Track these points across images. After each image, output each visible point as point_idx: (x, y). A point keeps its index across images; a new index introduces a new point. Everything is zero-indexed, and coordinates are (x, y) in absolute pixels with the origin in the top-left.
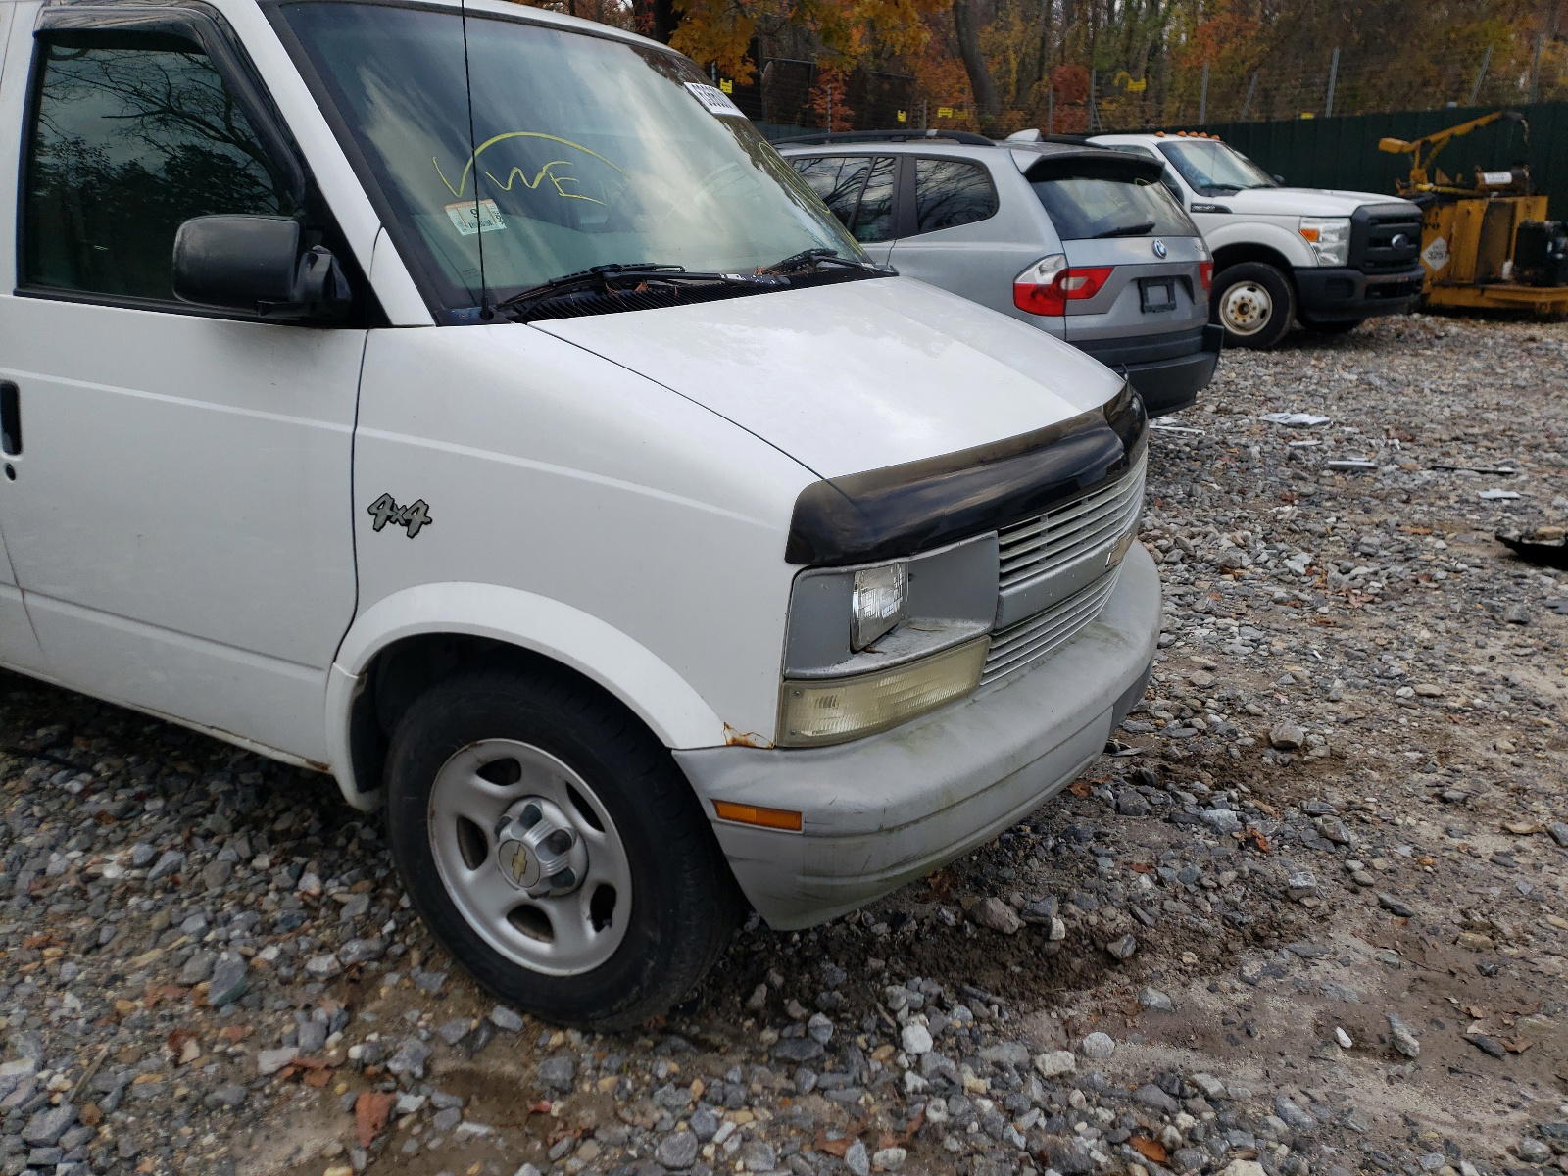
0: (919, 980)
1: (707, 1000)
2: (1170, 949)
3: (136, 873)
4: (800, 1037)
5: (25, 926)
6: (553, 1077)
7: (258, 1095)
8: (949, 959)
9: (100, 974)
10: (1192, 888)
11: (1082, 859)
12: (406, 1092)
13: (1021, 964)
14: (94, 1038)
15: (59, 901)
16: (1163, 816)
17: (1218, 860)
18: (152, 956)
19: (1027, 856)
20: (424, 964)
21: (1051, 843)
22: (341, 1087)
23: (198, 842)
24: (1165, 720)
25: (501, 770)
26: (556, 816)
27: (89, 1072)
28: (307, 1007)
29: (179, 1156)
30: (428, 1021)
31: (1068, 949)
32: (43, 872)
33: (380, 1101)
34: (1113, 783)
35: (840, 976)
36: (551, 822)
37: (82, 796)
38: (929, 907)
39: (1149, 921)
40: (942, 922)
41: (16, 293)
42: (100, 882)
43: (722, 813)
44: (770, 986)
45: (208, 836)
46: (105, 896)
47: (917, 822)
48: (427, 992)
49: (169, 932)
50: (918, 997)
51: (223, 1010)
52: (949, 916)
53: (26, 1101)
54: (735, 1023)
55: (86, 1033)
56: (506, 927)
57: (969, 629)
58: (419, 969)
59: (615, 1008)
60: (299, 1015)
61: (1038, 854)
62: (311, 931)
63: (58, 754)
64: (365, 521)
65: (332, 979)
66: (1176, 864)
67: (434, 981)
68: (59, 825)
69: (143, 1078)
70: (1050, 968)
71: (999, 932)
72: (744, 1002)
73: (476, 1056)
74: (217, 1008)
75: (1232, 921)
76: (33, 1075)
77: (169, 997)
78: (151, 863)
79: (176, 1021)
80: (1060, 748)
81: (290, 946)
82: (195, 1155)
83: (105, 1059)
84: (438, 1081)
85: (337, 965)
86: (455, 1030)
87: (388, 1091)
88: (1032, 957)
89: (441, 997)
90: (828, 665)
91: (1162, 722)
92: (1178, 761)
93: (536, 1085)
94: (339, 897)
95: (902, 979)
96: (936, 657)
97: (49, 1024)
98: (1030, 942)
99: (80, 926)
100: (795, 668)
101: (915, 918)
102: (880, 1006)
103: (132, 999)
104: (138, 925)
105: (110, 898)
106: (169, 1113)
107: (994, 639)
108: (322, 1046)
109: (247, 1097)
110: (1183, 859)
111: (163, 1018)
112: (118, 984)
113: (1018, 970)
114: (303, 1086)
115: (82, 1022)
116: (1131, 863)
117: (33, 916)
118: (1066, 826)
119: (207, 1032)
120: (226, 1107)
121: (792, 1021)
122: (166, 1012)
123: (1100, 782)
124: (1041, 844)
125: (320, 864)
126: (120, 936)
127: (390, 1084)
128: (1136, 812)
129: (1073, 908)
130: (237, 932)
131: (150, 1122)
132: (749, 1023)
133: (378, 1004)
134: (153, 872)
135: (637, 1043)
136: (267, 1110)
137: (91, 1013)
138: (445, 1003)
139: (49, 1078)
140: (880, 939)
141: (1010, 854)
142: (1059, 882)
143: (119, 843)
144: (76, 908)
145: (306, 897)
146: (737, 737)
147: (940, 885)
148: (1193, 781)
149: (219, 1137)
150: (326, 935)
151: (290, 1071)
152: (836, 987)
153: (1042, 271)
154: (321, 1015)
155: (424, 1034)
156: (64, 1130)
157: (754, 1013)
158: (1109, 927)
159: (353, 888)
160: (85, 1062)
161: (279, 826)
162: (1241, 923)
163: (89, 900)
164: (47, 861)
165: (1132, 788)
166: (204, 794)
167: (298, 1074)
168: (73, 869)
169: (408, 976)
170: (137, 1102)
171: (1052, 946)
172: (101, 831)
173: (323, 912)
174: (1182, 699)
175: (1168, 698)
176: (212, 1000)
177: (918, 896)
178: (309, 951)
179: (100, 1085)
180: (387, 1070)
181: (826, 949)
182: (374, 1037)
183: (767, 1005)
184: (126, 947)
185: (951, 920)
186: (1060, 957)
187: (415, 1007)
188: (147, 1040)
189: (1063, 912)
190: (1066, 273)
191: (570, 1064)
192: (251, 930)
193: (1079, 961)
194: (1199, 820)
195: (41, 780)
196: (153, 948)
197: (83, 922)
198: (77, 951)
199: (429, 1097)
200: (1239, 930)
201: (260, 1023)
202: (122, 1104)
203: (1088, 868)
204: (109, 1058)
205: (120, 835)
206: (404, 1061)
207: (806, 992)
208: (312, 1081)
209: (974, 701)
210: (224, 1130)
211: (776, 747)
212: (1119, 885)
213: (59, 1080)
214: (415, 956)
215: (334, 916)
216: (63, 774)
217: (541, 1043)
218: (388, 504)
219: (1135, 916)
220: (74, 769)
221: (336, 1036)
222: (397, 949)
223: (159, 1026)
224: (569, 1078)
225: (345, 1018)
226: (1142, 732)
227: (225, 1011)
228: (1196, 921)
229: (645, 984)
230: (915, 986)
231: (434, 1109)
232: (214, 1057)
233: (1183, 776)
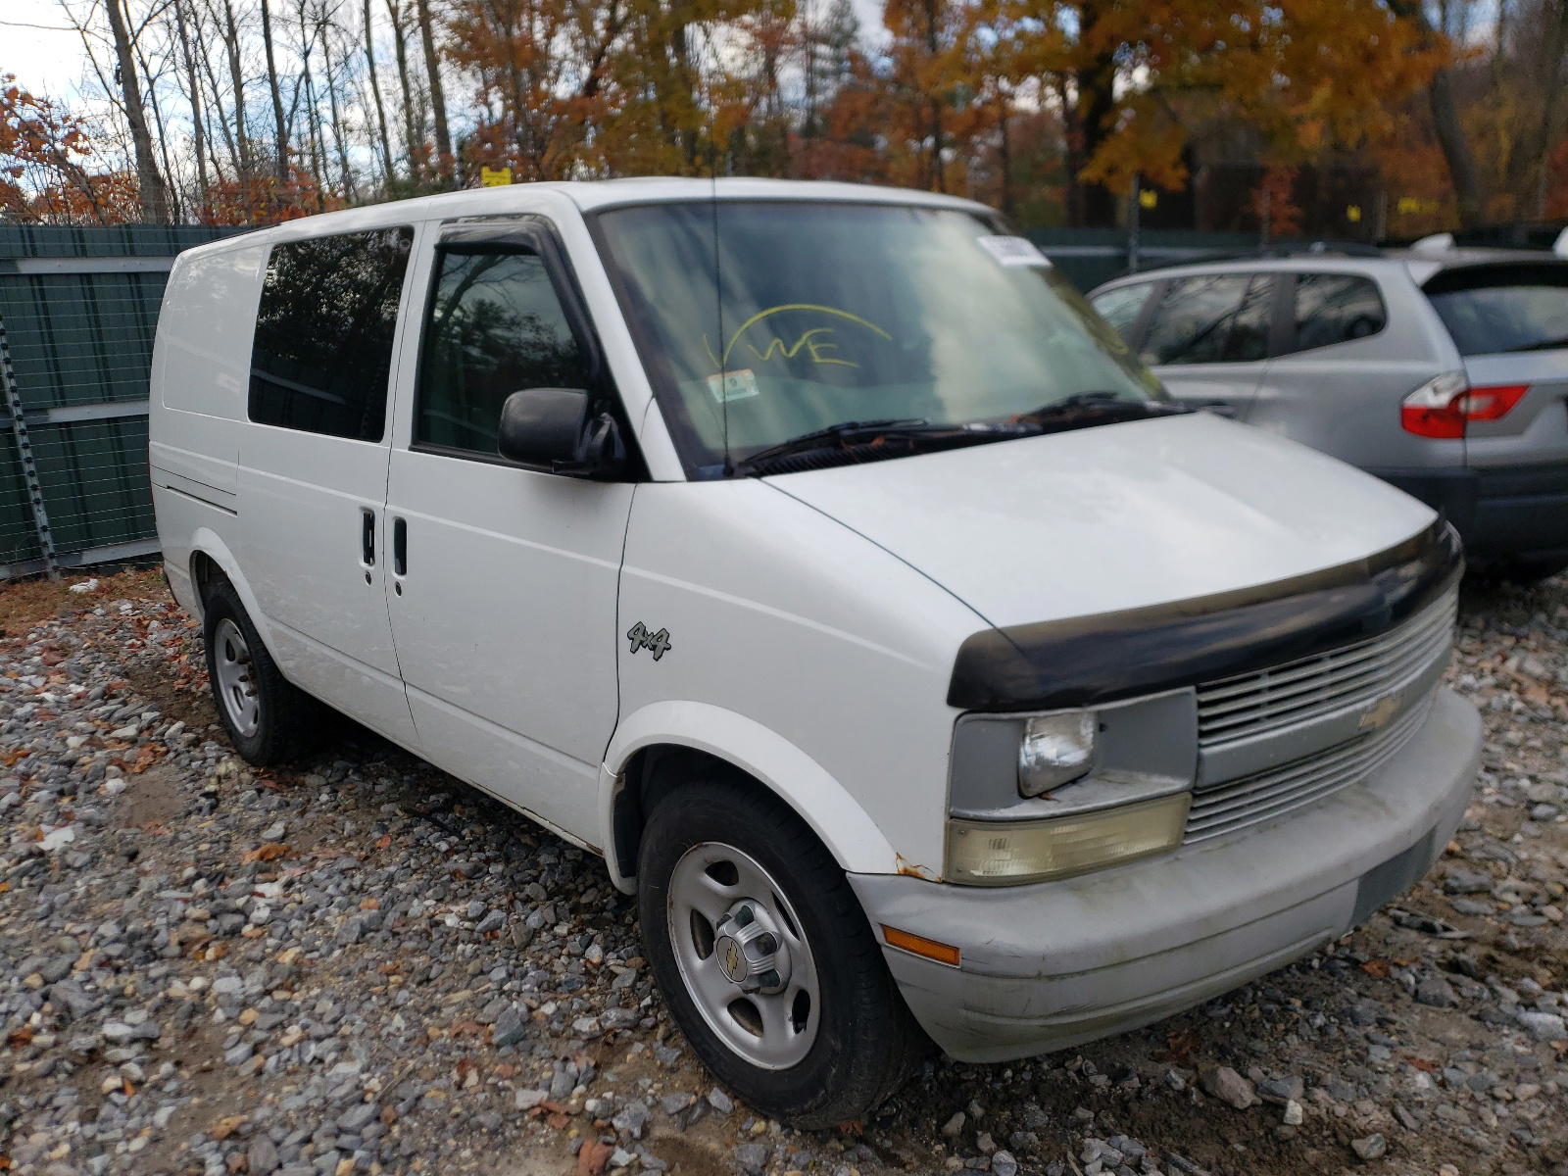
0: (1124, 1138)
1: (904, 1117)
2: (1428, 1158)
3: (467, 924)
4: (983, 1170)
5: (383, 954)
6: (746, 1160)
7: (511, 1125)
8: (1167, 1123)
9: (424, 1004)
10: (1480, 1096)
11: (1352, 1044)
12: (622, 1147)
13: (1246, 1143)
14: (407, 1054)
15: (410, 939)
16: (1471, 1012)
17: (1524, 1070)
18: (463, 995)
19: (1287, 1031)
20: (665, 1040)
21: (1320, 1021)
22: (573, 1133)
23: (518, 904)
24: (1510, 904)
25: (724, 871)
26: (766, 919)
27: (397, 1079)
28: (566, 1060)
29: (442, 1162)
30: (658, 1090)
31: (1304, 1136)
32: (406, 913)
33: (599, 1151)
34: (1419, 967)
35: (1041, 1118)
36: (761, 925)
37: (447, 855)
38: (1162, 1067)
39: (1410, 1122)
40: (1168, 1084)
41: (411, 449)
42: (441, 928)
43: (890, 938)
44: (969, 1116)
45: (527, 900)
46: (442, 940)
47: (1083, 973)
48: (662, 1064)
49: (480, 977)
50: (1116, 1155)
51: (502, 1050)
52: (1178, 1080)
53: (347, 1095)
54: (927, 1144)
55: (403, 1049)
56: (726, 1015)
57: (1164, 785)
58: (660, 1043)
59: (806, 1107)
60: (557, 1065)
61: (1301, 1031)
62: (586, 995)
63: (439, 817)
64: (626, 644)
65: (592, 1039)
66: (1470, 1068)
67: (670, 1055)
68: (425, 877)
69: (433, 1093)
70: (1279, 1153)
71: (1228, 1104)
72: (939, 1127)
73: (690, 1129)
74: (498, 1047)
75: (1519, 1140)
76: (358, 1076)
77: (467, 1031)
78: (480, 918)
79: (468, 1052)
80: (1275, 918)
81: (565, 1005)
82: (453, 1164)
83: (411, 1073)
84: (652, 1144)
85: (597, 1027)
86: (676, 1102)
87: (607, 1144)
88: (1261, 1138)
89: (673, 1070)
90: (993, 808)
91: (1505, 906)
92: (1515, 953)
93: (732, 1165)
94: (612, 968)
95: (1106, 1133)
96: (1121, 810)
97: (379, 1037)
98: (1261, 1123)
99: (420, 961)
100: (960, 807)
101: (1139, 1076)
102: (1070, 1155)
103: (441, 1028)
104: (459, 968)
105: (446, 942)
106: (444, 1125)
107: (1195, 797)
108: (568, 1095)
109: (501, 1125)
110: (1481, 1063)
111: (459, 1048)
112: (435, 1013)
113: (1240, 1148)
114: (546, 1126)
115: (401, 1040)
116: (1413, 1058)
117: (389, 948)
118: (1345, 1005)
119: (488, 1066)
120: (484, 1130)
121: (979, 1153)
122: (462, 1043)
123: (1404, 963)
124: (1307, 1021)
125: (605, 938)
126: (444, 975)
127: (611, 1139)
128: (1438, 1002)
129: (1320, 1094)
130: (528, 986)
131: (428, 1131)
132: (939, 1148)
133: (621, 1068)
134: (480, 926)
135: (828, 1146)
136: (515, 1139)
137: (410, 1033)
138: (674, 1076)
139: (368, 1080)
140: (1097, 1090)
141: (1268, 1026)
142: (1316, 1064)
143: (463, 898)
144: (420, 946)
145: (588, 965)
146: (909, 868)
147: (1180, 1047)
148: (1523, 976)
149: (474, 1154)
150: (596, 1000)
151: (538, 1111)
152: (1034, 1129)
153: (1436, 391)
154: (572, 1068)
155: (650, 1100)
156: (366, 1123)
157: (947, 1140)
158: (1362, 1122)
159: (628, 963)
160: (396, 1073)
161: (584, 900)
162: (1529, 1145)
163: (432, 942)
164: (410, 905)
165: (1441, 975)
166: (535, 864)
167: (544, 1114)
168: (427, 914)
169: (650, 1047)
170: (423, 1113)
171: (1285, 1130)
172: (453, 886)
173: (600, 980)
174: (1542, 882)
175: (1524, 880)
176: (495, 1040)
177: (1152, 1054)
178: (578, 1012)
179: (401, 1092)
180: (611, 1125)
181: (1035, 1090)
182: (609, 1095)
183: (963, 1132)
184: (447, 985)
185: (1180, 1084)
186: (1293, 1143)
187: (649, 1076)
188: (443, 1063)
189: (1308, 1098)
190: (1468, 393)
191: (764, 1152)
192: (539, 987)
193: (1315, 1152)
194: (1514, 1022)
195: (423, 838)
196: (466, 988)
197: (423, 958)
198: (413, 981)
199: (639, 1156)
200: (1525, 1152)
201: (527, 1066)
202: (412, 1110)
203: (1357, 1054)
204: (413, 1072)
205: (466, 891)
206: (626, 1120)
207: (1002, 1129)
208: (554, 1122)
209: (1177, 859)
210: (479, 1148)
211: (944, 882)
212: (1387, 1080)
213: (375, 1084)
214: (661, 1031)
215: (607, 984)
216: (437, 834)
217: (744, 1127)
218: (641, 631)
219: (1395, 1115)
220: (445, 830)
221: (581, 1088)
222: (648, 1022)
223: (454, 1053)
224: (759, 1165)
225: (591, 1075)
226: (1476, 914)
227: (504, 1051)
228: (1471, 1133)
229: (830, 1089)
230: (1116, 1144)
231: (641, 1168)
232: (487, 1088)
233: (1512, 970)
